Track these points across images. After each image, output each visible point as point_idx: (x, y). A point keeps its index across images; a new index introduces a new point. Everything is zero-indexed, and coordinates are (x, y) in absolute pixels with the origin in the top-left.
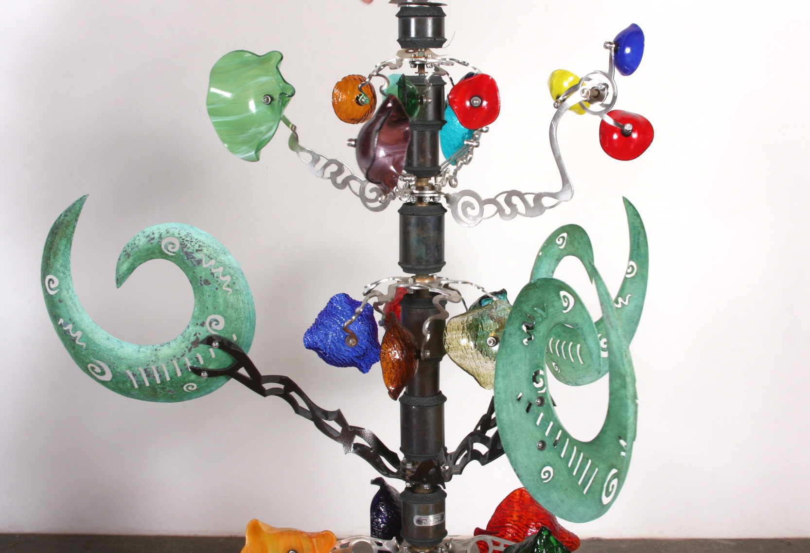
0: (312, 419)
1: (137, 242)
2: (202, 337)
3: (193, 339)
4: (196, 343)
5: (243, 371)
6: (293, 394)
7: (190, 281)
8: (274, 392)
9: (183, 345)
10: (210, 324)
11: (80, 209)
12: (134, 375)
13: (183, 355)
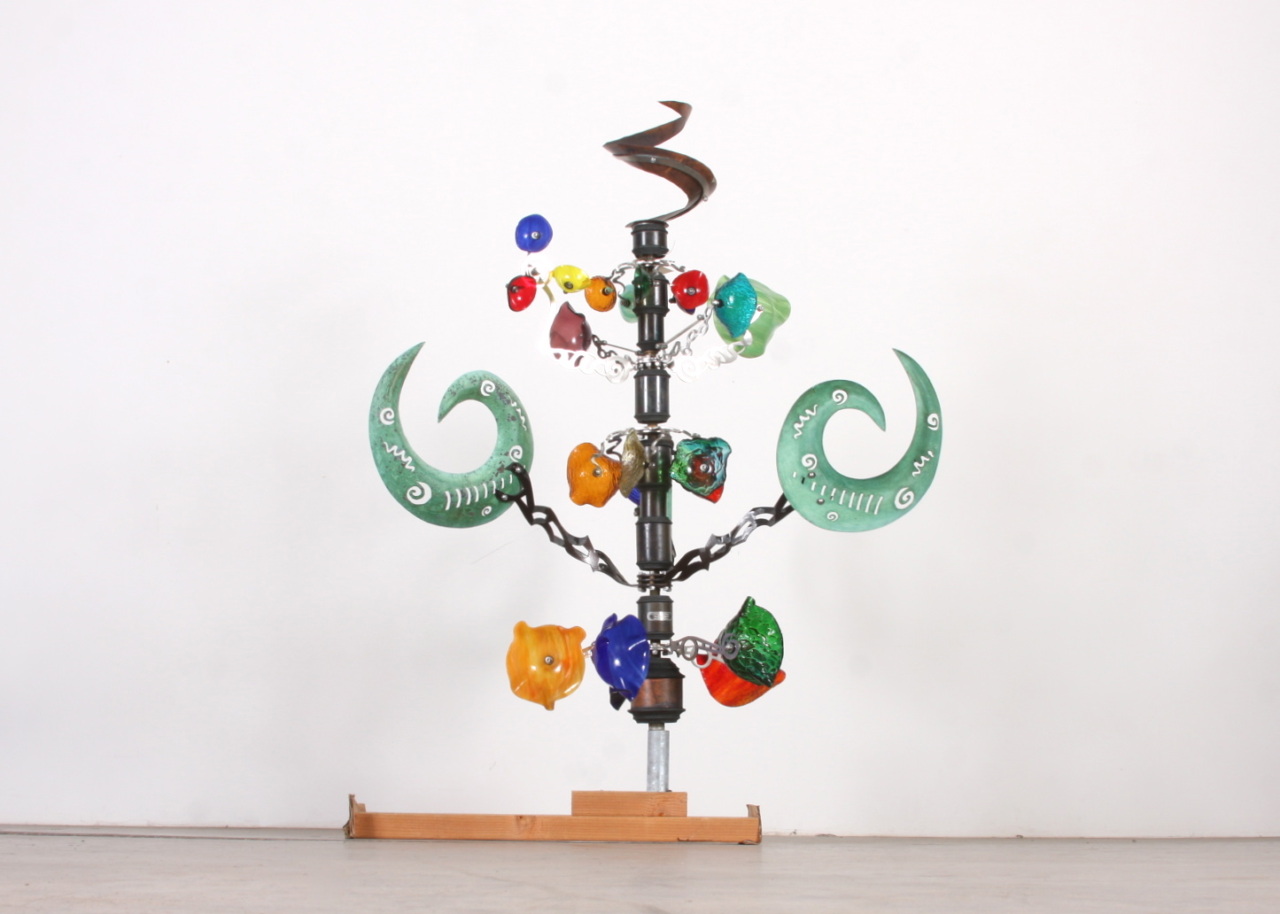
0: (564, 546)
1: (461, 383)
2: (507, 464)
3: (499, 466)
4: (501, 469)
5: (524, 499)
6: (552, 524)
7: (497, 420)
8: (539, 521)
9: (489, 472)
10: (513, 454)
11: (417, 353)
12: (452, 496)
13: (491, 479)
